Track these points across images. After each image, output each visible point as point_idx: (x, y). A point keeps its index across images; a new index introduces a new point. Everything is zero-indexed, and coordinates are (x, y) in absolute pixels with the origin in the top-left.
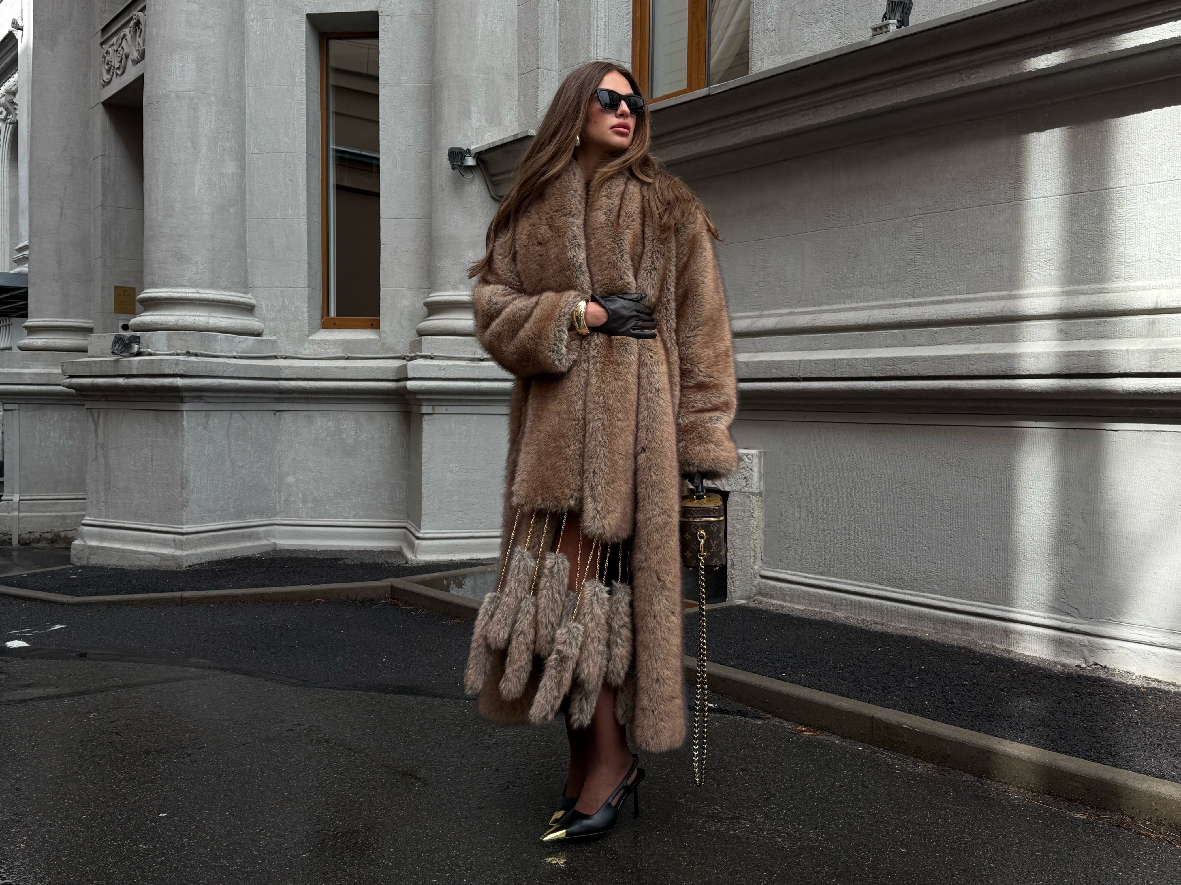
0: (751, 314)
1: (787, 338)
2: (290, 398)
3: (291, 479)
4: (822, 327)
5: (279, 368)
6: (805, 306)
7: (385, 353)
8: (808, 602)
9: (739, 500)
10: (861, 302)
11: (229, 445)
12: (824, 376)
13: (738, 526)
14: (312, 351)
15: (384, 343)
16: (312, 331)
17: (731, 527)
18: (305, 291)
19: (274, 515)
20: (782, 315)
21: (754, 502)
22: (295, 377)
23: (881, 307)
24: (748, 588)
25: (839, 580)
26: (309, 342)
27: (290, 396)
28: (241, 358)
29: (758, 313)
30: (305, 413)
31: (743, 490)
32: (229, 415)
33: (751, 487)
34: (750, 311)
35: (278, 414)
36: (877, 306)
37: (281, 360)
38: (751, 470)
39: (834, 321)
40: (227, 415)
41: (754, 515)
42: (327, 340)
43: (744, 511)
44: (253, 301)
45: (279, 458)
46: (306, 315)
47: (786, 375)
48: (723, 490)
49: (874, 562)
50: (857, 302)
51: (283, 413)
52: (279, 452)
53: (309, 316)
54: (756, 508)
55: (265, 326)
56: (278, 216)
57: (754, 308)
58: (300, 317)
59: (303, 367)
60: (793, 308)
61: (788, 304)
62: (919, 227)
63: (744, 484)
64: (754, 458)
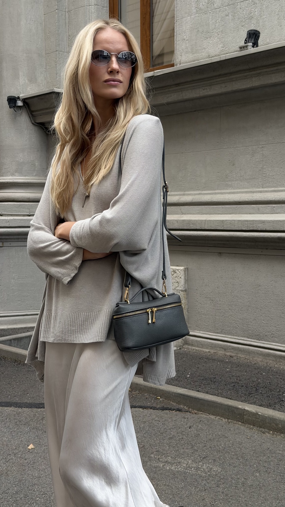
0: (178, 193)
6: (207, 190)
8: (212, 348)
20: (195, 194)
21: (182, 295)
23: (246, 192)
25: (227, 336)
33: (181, 287)
38: (180, 278)
39: (222, 199)
47: (198, 228)
54: (183, 298)
57: (180, 190)
60: (201, 191)
61: (198, 189)
62: (265, 151)
63: (177, 286)
64: (182, 271)
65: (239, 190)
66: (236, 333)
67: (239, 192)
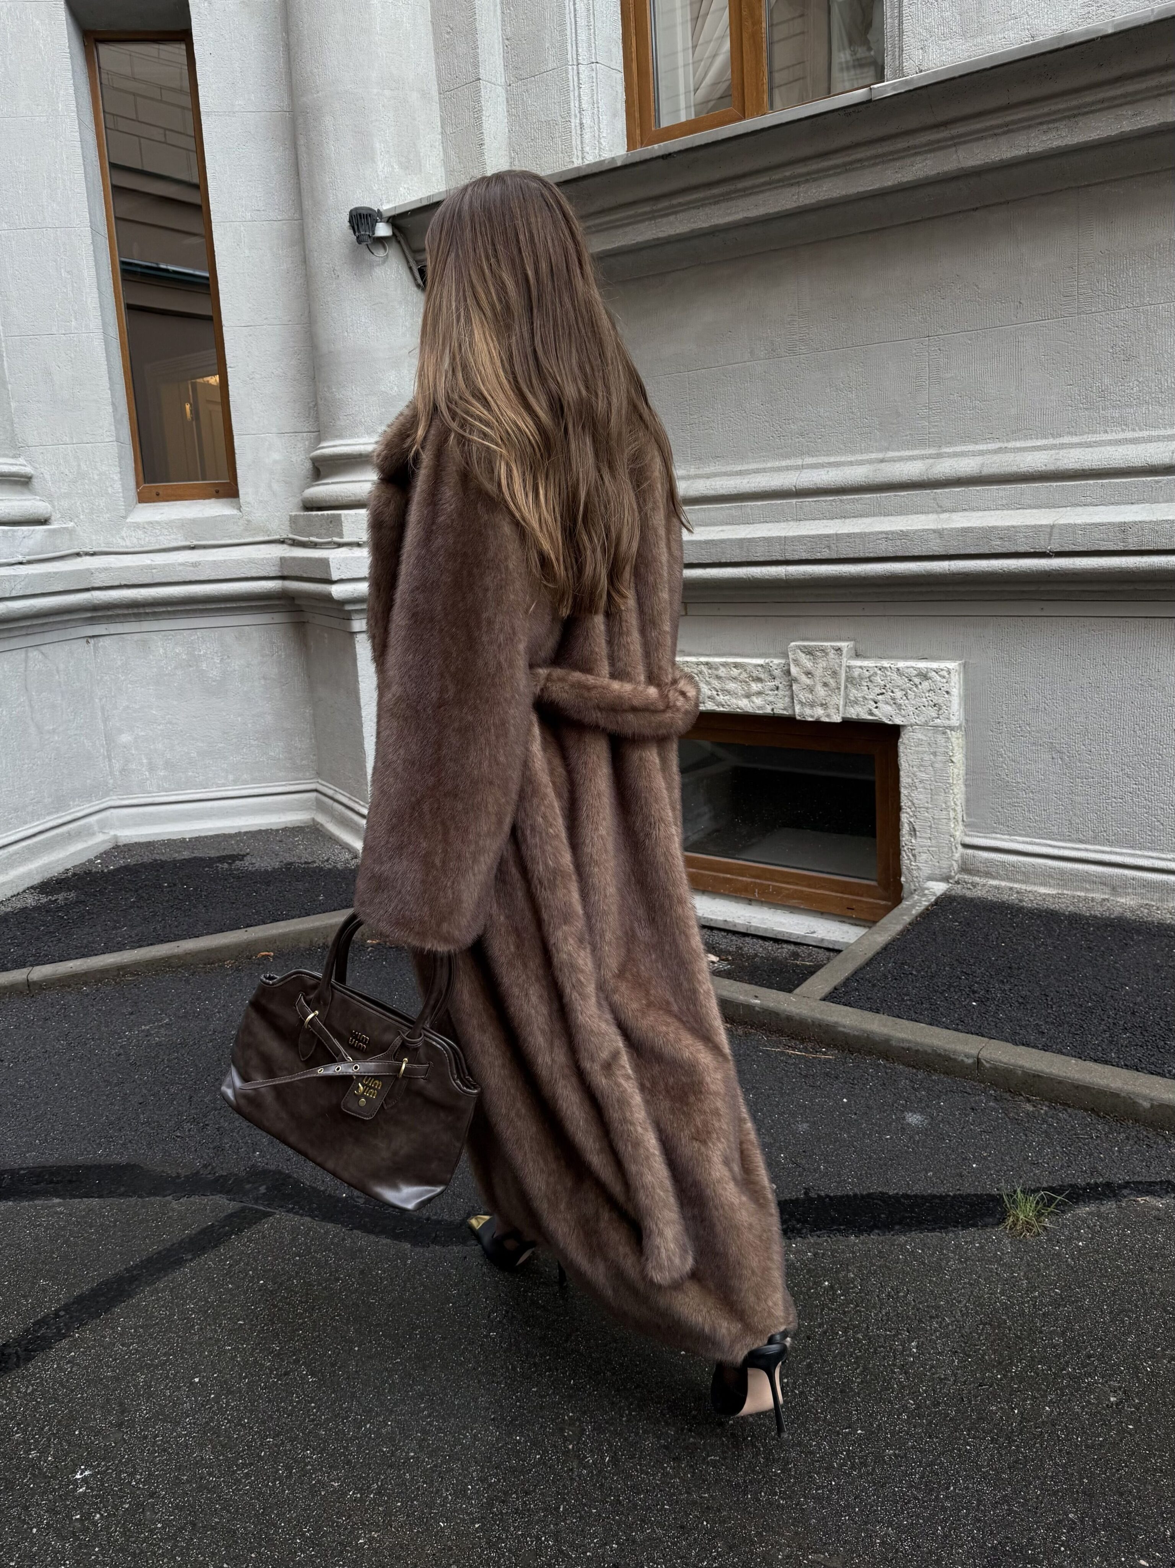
0: (916, 452)
1: (1005, 490)
2: (110, 616)
3: (125, 738)
4: (1076, 471)
5: (90, 572)
6: (1026, 437)
7: (253, 535)
9: (924, 738)
10: (1141, 430)
11: (30, 701)
12: (1102, 549)
13: (923, 776)
14: (135, 541)
15: (249, 521)
16: (129, 511)
17: (908, 777)
18: (114, 449)
19: (106, 794)
20: (982, 453)
21: (953, 740)
22: (116, 583)
24: (944, 863)
26: (129, 527)
27: (110, 613)
28: (29, 562)
29: (932, 451)
30: (136, 637)
31: (931, 723)
32: (23, 656)
33: (949, 719)
34: (914, 447)
35: (92, 641)
37: (88, 557)
38: (948, 692)
40: (20, 655)
41: (953, 759)
42: (157, 522)
43: (935, 754)
44: (28, 470)
45: (103, 708)
46: (118, 486)
47: (1021, 549)
48: (890, 723)
50: (1134, 430)
51: (101, 639)
52: (101, 699)
53: (123, 486)
54: (956, 748)
55: (54, 507)
56: (54, 331)
57: (922, 444)
58: (110, 490)
59: (128, 567)
60: (1003, 442)
61: (990, 436)
63: (934, 715)
64: (952, 675)
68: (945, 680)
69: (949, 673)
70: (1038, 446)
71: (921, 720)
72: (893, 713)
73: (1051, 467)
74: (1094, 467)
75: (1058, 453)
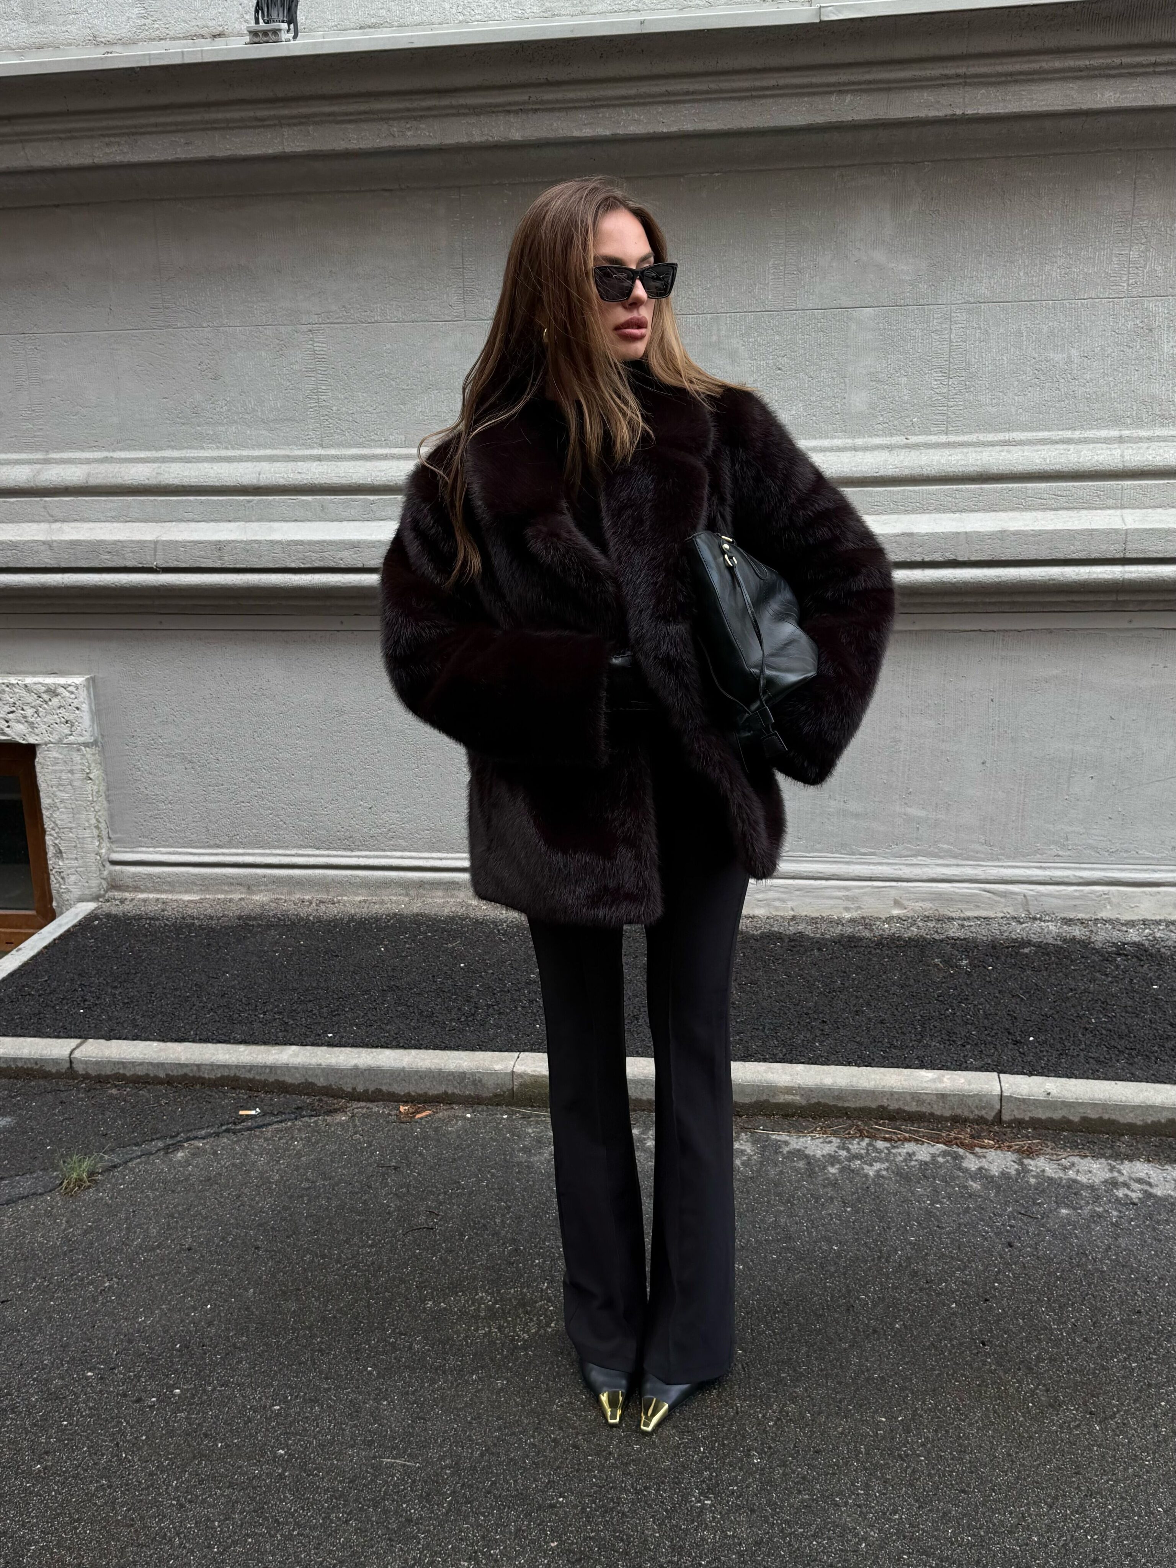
0: (23, 456)
1: (112, 501)
4: (177, 486)
6: (130, 449)
8: (203, 888)
9: (61, 757)
10: (233, 448)
13: (63, 795)
17: (49, 797)
21: (88, 756)
23: (272, 459)
24: (94, 883)
25: (250, 851)
31: (65, 741)
33: (81, 735)
34: (20, 450)
36: (265, 456)
38: (78, 708)
39: (196, 477)
41: (91, 776)
43: (71, 772)
47: (130, 564)
48: (24, 742)
49: (304, 821)
50: (227, 448)
54: (93, 765)
57: (28, 447)
60: (108, 451)
61: (96, 444)
62: (318, 342)
63: (67, 731)
64: (80, 690)
65: (245, 453)
66: (278, 841)
67: (248, 457)
68: (73, 696)
69: (77, 689)
70: (142, 458)
71: (54, 738)
72: (25, 731)
73: (153, 481)
74: (193, 484)
75: (160, 467)
